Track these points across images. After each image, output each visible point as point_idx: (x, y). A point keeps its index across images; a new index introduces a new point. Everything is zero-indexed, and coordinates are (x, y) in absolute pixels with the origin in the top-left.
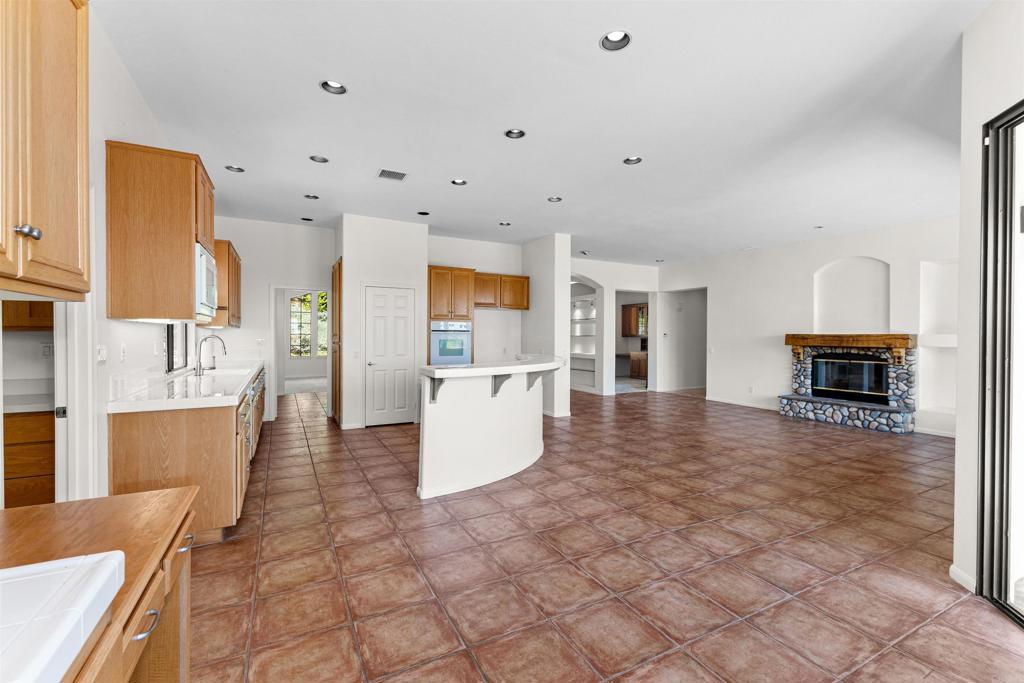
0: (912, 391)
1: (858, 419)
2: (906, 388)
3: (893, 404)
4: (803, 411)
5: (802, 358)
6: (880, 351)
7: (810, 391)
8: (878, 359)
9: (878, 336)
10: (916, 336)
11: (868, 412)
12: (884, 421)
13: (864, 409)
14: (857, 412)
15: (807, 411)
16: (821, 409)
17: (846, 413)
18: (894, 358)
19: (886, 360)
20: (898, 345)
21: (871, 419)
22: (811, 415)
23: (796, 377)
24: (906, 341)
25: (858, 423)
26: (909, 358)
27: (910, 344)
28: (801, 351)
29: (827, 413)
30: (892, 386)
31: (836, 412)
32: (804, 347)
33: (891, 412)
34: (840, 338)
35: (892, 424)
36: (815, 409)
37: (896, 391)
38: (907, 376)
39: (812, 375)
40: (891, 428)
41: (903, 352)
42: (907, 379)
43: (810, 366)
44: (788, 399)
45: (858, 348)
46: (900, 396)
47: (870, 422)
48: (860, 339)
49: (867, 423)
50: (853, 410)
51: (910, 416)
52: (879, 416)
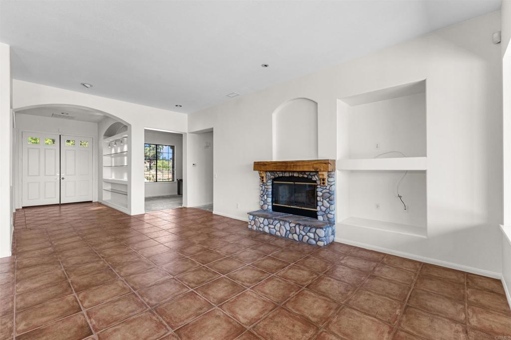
0: (333, 207)
1: (296, 233)
2: (328, 205)
3: (320, 218)
4: (262, 226)
5: (265, 181)
6: (312, 174)
7: (270, 207)
8: (310, 180)
9: (309, 161)
10: (334, 161)
11: (302, 227)
12: (312, 235)
13: (300, 225)
14: (295, 227)
15: (265, 226)
16: (272, 224)
17: (288, 228)
18: (320, 179)
19: (315, 182)
20: (322, 170)
21: (304, 234)
22: (267, 229)
23: (262, 196)
24: (327, 165)
25: (296, 237)
26: (330, 180)
27: (330, 168)
28: (264, 175)
29: (276, 228)
30: (320, 204)
31: (283, 227)
32: (266, 171)
33: (317, 228)
34: (285, 164)
35: (317, 238)
36: (269, 224)
37: (322, 207)
38: (328, 195)
39: (272, 194)
40: (317, 242)
41: (326, 174)
42: (329, 198)
43: (271, 187)
44: (254, 216)
45: (298, 172)
46: (325, 212)
47: (303, 236)
48: (298, 164)
49: (301, 236)
50: (293, 225)
51: (330, 230)
52: (309, 231)
